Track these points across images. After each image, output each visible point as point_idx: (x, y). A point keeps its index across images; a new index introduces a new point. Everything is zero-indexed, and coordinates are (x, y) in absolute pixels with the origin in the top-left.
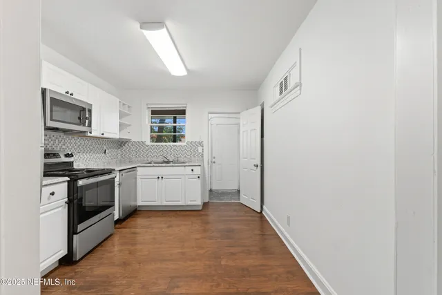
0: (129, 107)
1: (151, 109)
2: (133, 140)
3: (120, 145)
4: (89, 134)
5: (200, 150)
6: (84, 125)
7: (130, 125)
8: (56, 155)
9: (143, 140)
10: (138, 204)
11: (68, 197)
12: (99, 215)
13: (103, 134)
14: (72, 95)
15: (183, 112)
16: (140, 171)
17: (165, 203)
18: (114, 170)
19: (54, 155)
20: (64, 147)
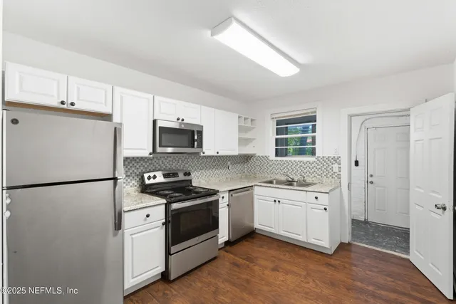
0: (252, 120)
1: (275, 120)
2: (257, 155)
3: (247, 159)
4: (202, 154)
5: (336, 170)
6: (193, 147)
7: (254, 139)
8: (175, 175)
9: (267, 155)
10: (255, 227)
11: (166, 219)
12: (197, 238)
13: (218, 153)
14: (183, 120)
15: (313, 119)
16: (257, 190)
17: (282, 233)
18: (218, 191)
19: (173, 174)
20: (187, 165)
